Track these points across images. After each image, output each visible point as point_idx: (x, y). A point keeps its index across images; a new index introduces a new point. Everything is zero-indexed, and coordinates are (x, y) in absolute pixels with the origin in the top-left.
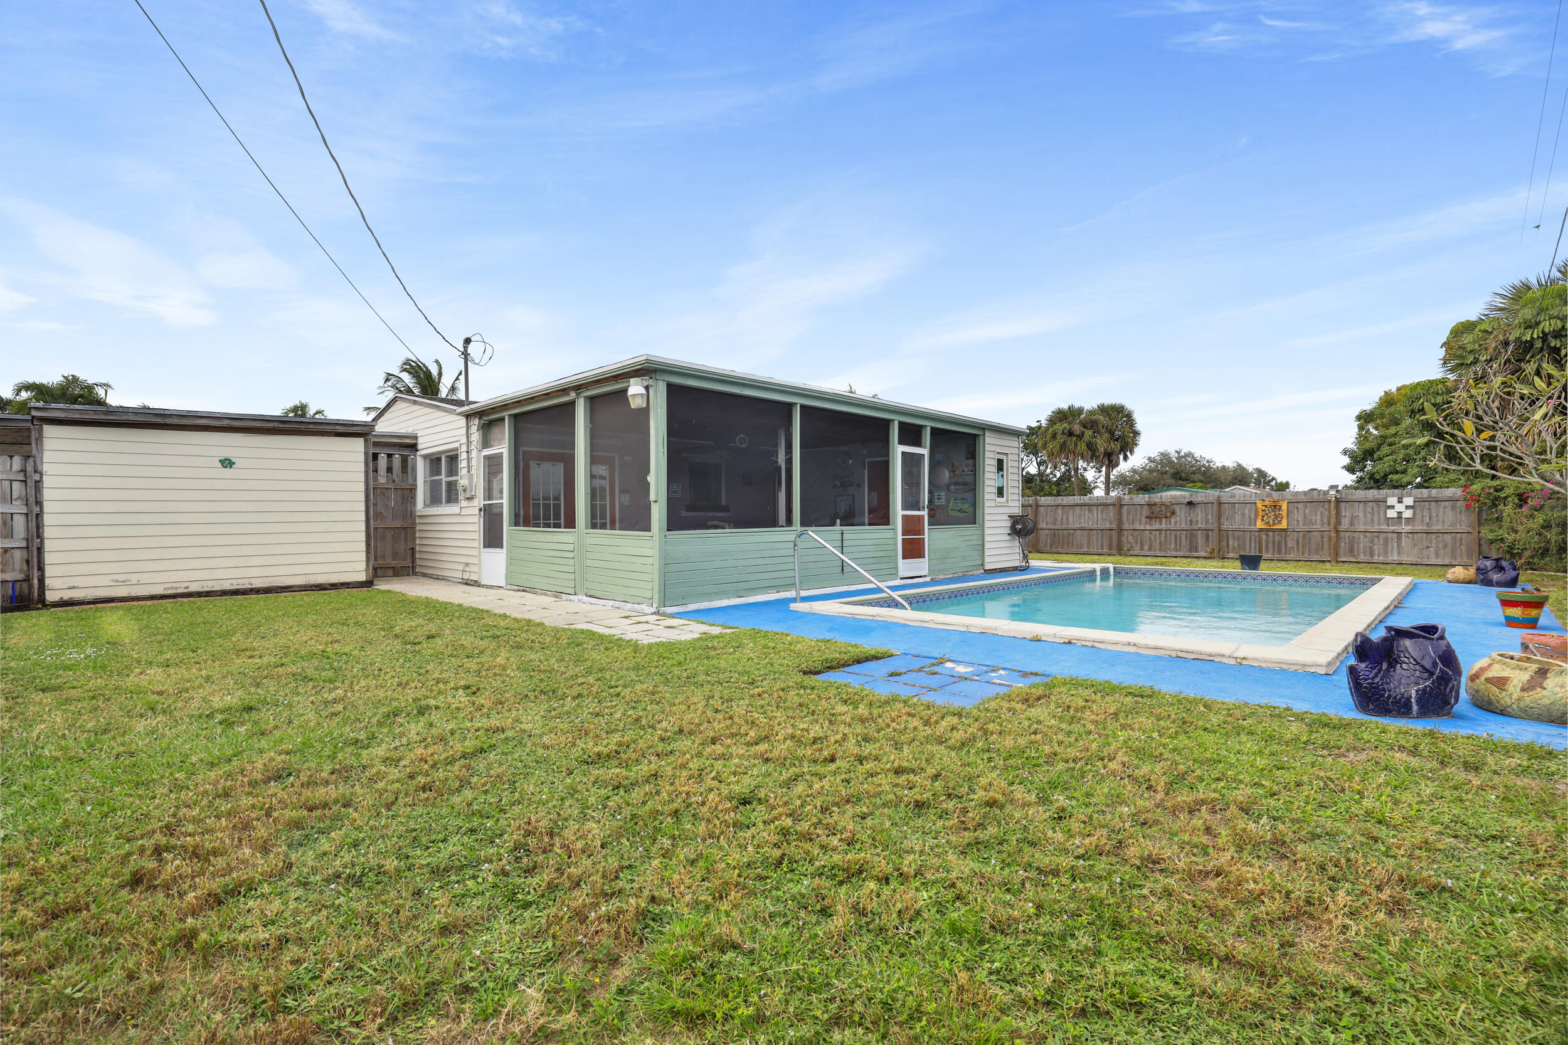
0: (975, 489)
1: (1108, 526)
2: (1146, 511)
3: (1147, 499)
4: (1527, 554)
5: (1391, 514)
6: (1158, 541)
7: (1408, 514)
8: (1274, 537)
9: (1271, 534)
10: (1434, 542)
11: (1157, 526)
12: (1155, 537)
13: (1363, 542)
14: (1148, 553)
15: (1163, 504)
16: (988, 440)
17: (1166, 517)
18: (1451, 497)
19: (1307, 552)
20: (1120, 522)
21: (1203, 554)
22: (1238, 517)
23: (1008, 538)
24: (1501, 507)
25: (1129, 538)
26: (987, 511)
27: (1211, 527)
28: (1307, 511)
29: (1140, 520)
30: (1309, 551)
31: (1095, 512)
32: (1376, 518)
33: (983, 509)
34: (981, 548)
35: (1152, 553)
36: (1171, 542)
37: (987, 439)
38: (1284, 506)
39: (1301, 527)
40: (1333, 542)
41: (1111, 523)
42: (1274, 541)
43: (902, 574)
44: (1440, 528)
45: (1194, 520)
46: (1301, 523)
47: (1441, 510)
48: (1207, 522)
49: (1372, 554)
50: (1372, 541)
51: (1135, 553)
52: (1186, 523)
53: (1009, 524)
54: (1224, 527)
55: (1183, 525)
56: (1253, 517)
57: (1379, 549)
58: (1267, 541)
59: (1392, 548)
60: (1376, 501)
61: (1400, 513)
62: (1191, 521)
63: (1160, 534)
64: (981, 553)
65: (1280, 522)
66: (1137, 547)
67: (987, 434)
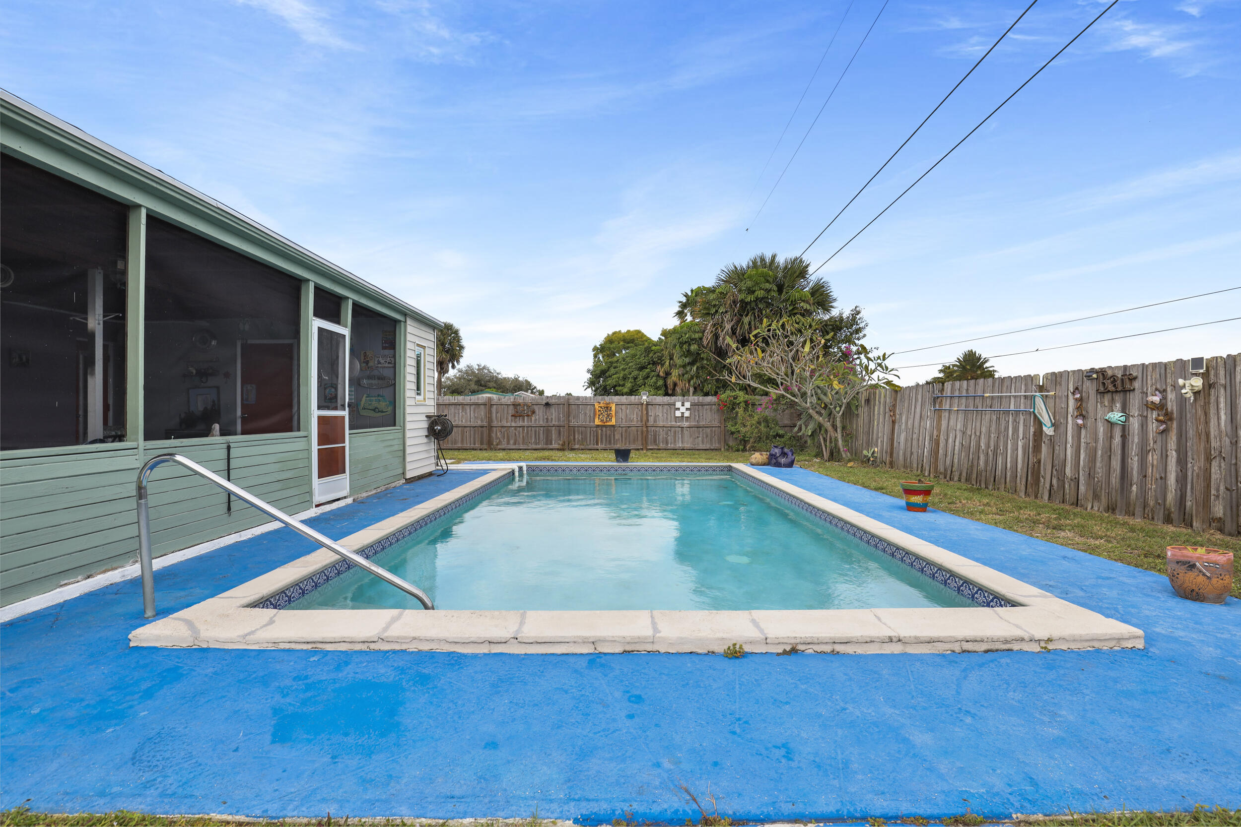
0: (395, 384)
1: (479, 423)
2: (511, 410)
3: (512, 400)
4: (752, 440)
5: (678, 414)
6: (521, 436)
7: (687, 414)
8: (606, 431)
9: (604, 429)
10: (701, 433)
11: (521, 424)
12: (519, 433)
13: (662, 434)
14: (514, 447)
15: (525, 404)
16: (410, 329)
17: (528, 416)
18: (710, 402)
19: (628, 443)
20: (490, 420)
21: (557, 446)
22: (581, 416)
23: (425, 440)
24: (737, 409)
25: (497, 434)
26: (408, 410)
27: (562, 423)
28: (628, 411)
29: (507, 419)
30: (629, 442)
31: (468, 411)
32: (669, 417)
33: (404, 409)
34: (401, 454)
35: (516, 447)
36: (531, 437)
37: (408, 327)
38: (613, 408)
39: (624, 424)
40: (644, 435)
41: (482, 421)
42: (606, 435)
43: (317, 499)
44: (704, 423)
45: (550, 418)
46: (624, 421)
47: (705, 411)
48: (559, 420)
49: (667, 443)
50: (667, 434)
51: (503, 447)
52: (543, 420)
53: (425, 425)
54: (572, 424)
55: (541, 423)
56: (592, 416)
57: (671, 440)
58: (602, 435)
59: (679, 438)
60: (669, 405)
61: (683, 413)
62: (547, 419)
63: (523, 430)
64: (402, 459)
65: (611, 420)
66: (504, 442)
67: (409, 321)
